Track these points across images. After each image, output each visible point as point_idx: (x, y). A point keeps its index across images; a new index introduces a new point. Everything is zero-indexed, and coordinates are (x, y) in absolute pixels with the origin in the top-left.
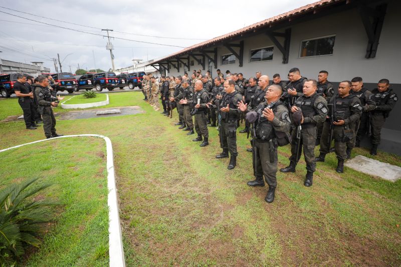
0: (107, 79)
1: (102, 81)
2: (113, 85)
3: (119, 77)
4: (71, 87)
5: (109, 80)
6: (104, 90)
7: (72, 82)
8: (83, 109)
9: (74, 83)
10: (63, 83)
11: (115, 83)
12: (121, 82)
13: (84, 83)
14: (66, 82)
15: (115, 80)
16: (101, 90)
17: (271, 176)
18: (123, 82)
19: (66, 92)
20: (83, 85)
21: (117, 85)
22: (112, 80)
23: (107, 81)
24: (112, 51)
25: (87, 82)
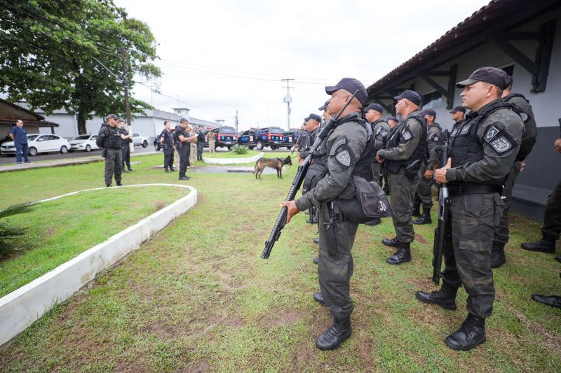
0: (270, 135)
1: (264, 138)
2: (276, 142)
3: (286, 134)
4: (229, 143)
5: (271, 136)
6: (265, 148)
7: (232, 138)
8: (221, 165)
9: (234, 138)
10: (223, 138)
11: (279, 141)
12: (288, 140)
13: (246, 139)
14: (226, 138)
15: (279, 137)
16: (262, 149)
17: (330, 286)
18: (291, 140)
19: (226, 149)
20: (245, 142)
21: (281, 143)
22: (275, 137)
23: (269, 138)
24: (290, 104)
25: (249, 138)
